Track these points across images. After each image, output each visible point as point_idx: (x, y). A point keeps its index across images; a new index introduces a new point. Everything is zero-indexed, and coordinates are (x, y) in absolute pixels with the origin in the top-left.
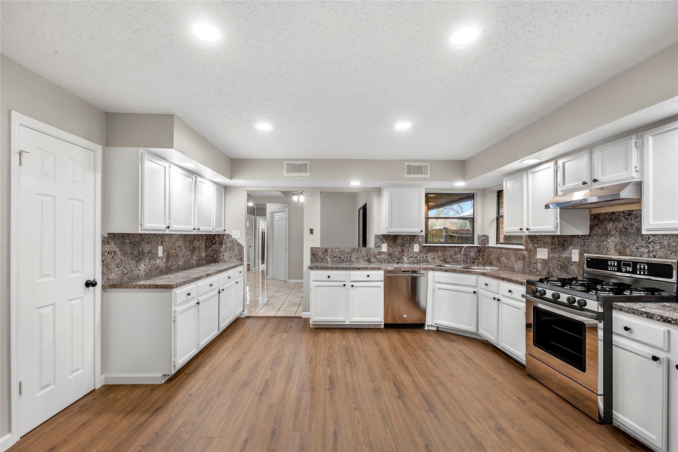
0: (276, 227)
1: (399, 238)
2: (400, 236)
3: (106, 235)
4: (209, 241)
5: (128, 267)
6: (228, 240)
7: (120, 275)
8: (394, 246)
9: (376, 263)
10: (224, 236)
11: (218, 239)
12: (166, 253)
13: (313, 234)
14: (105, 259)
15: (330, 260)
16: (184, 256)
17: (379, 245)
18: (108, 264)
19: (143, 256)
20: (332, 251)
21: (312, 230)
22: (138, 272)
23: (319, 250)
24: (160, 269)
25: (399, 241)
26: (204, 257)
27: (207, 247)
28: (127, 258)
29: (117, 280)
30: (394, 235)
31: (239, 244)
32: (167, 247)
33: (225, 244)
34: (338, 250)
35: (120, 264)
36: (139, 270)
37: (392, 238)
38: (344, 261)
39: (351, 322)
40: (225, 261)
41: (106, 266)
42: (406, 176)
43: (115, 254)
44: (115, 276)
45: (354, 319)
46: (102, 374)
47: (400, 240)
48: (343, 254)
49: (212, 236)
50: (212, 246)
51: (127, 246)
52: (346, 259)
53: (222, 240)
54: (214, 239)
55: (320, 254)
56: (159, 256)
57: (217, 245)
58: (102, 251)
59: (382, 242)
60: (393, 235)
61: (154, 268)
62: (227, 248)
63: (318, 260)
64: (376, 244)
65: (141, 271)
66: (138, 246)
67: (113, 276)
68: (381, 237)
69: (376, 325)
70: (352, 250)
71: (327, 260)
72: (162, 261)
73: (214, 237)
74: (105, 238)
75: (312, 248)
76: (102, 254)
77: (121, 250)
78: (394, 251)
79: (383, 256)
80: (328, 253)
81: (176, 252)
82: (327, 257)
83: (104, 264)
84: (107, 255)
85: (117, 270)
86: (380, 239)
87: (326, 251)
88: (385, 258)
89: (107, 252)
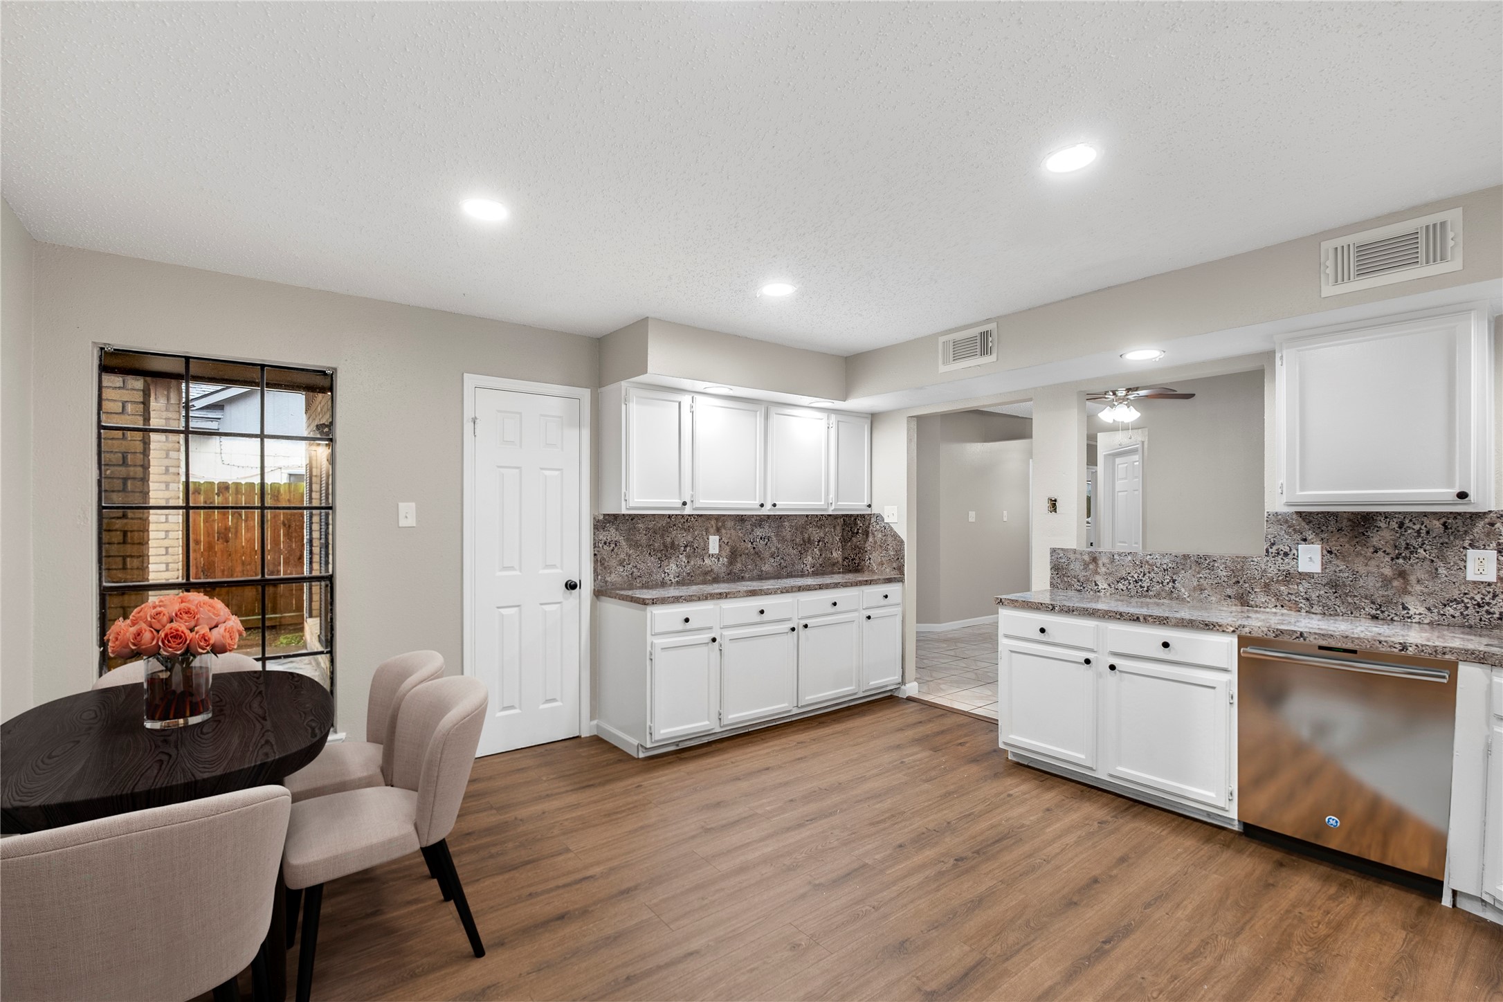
0: (1120, 494)
1: (1383, 525)
2: (1387, 516)
3: (601, 517)
4: (847, 529)
5: (642, 566)
6: (878, 526)
7: (626, 578)
8: (1358, 554)
9: (1274, 610)
10: (871, 518)
11: (861, 525)
12: (728, 549)
13: (1056, 512)
14: (598, 551)
15: (1106, 586)
16: (778, 556)
17: (1287, 549)
18: (604, 559)
19: (674, 550)
20: (1112, 560)
21: (1055, 501)
22: (663, 575)
23: (1072, 557)
24: (713, 576)
25: (1382, 537)
26: (840, 560)
27: (844, 540)
28: (641, 553)
29: (621, 584)
30: (1359, 513)
31: (895, 536)
32: (730, 538)
33: (873, 534)
34: (1130, 558)
35: (627, 561)
36: (665, 573)
37: (1345, 522)
38: (1151, 593)
39: (1111, 776)
40: (873, 572)
41: (601, 562)
42: (1328, 290)
43: (616, 545)
44: (617, 579)
45: (1119, 768)
46: (592, 718)
47: (1387, 534)
48: (1146, 571)
49: (852, 519)
50: (853, 539)
51: (640, 534)
52: (1158, 587)
53: (869, 527)
54: (856, 524)
55: (1076, 567)
56: (711, 552)
57: (860, 536)
58: (594, 540)
59: (1297, 537)
60: (1352, 513)
61: (698, 572)
62: (875, 543)
63: (1071, 585)
64: (1273, 544)
65: (668, 575)
66: (663, 534)
67: (612, 578)
68: (1295, 521)
69: (1209, 814)
70: (1178, 560)
71: (1096, 585)
72: (718, 560)
73: (856, 519)
74: (598, 521)
75: (1053, 551)
76: (595, 544)
77: (627, 540)
78: (1355, 573)
79: (1301, 589)
80: (1101, 565)
81: (754, 548)
82: (1098, 578)
83: (597, 560)
84: (603, 546)
85: (622, 570)
86: (1289, 527)
87: (1094, 560)
88: (1314, 596)
89: (603, 542)
